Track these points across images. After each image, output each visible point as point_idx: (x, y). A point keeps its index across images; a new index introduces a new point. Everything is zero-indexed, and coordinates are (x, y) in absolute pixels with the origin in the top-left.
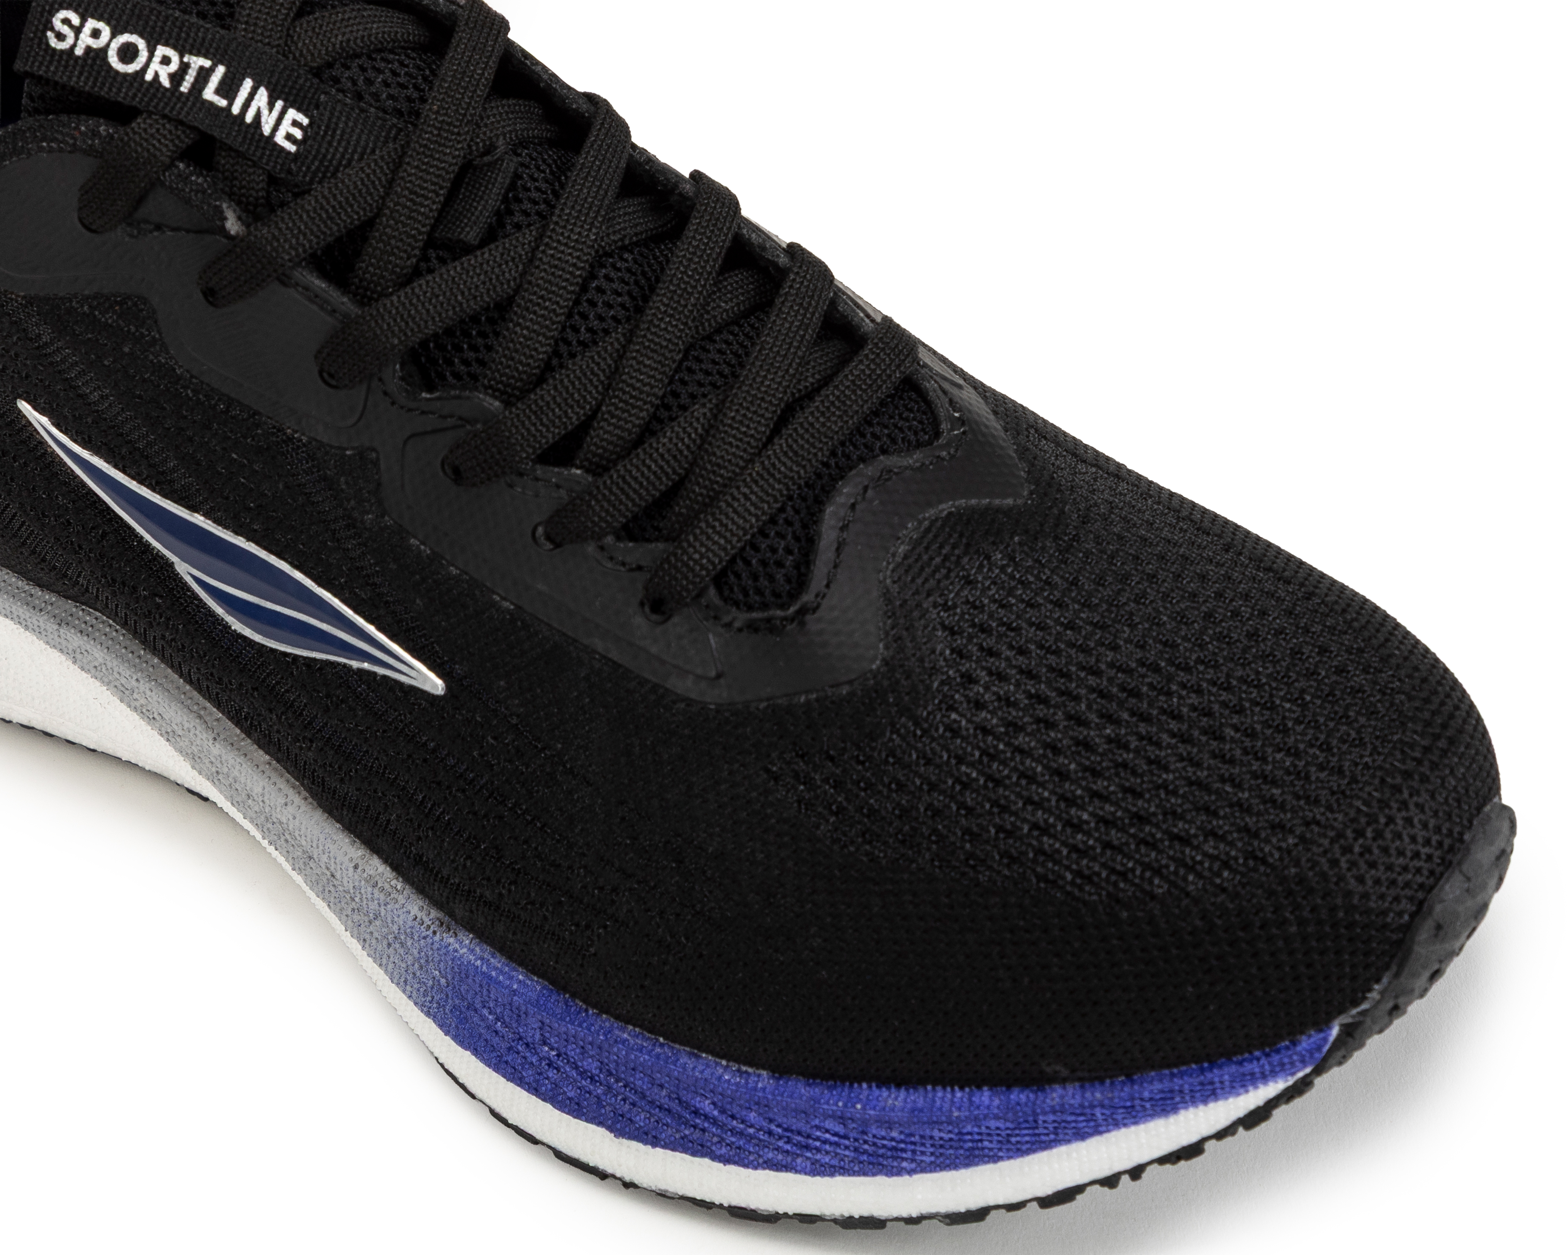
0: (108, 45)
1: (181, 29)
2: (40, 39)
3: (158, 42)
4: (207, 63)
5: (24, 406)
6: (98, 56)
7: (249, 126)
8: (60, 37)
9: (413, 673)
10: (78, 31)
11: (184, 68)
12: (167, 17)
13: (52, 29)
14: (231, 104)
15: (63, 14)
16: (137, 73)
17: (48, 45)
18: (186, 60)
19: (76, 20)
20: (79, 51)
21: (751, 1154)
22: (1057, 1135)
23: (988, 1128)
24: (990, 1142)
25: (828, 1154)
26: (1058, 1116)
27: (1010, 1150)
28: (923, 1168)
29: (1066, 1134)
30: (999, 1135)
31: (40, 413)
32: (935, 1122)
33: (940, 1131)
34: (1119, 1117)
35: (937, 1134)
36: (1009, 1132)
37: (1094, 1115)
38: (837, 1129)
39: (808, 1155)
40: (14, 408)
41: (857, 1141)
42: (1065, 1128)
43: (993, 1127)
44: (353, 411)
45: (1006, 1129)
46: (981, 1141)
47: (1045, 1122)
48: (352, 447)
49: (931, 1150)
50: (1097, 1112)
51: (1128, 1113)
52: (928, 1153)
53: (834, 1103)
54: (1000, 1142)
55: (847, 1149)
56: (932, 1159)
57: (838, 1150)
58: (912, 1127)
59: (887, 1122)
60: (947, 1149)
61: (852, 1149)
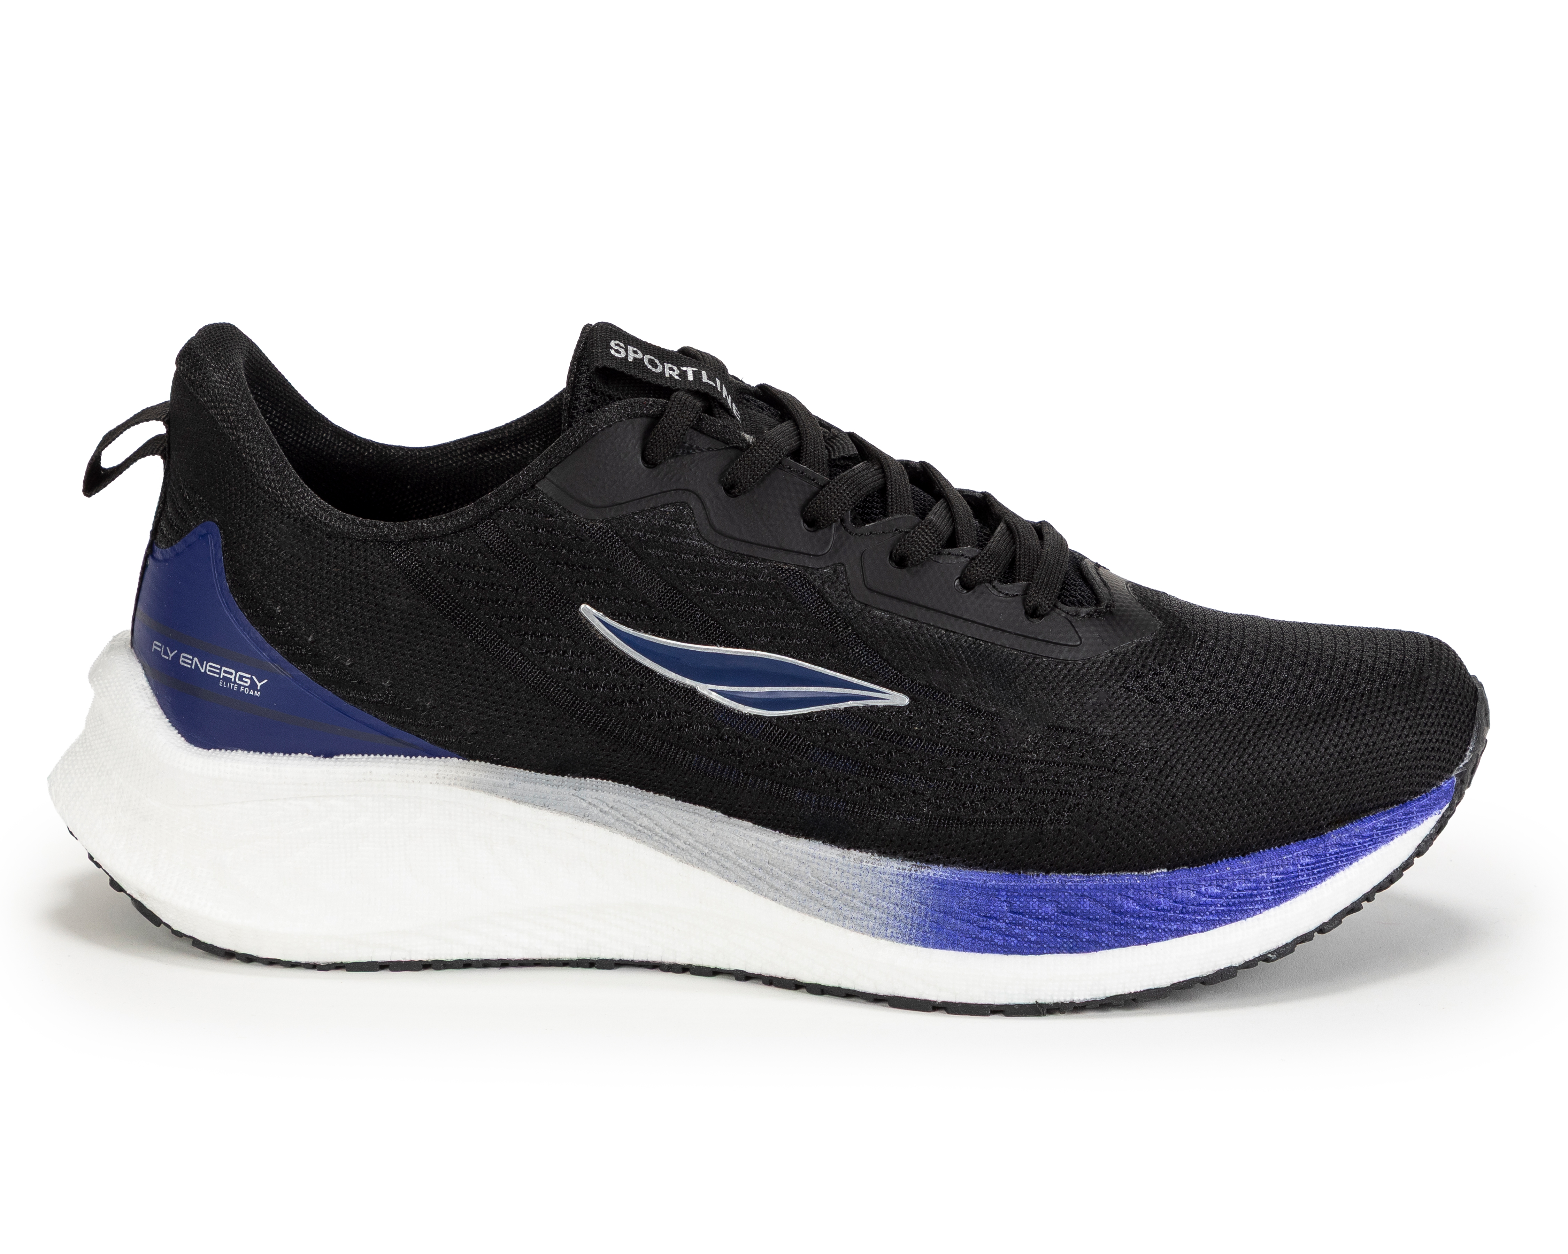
4: (697, 370)
5: (585, 610)
9: (885, 697)
14: (717, 386)
18: (683, 369)
21: (1164, 930)
22: (1337, 863)
23: (1302, 865)
24: (1303, 876)
25: (1211, 913)
26: (1337, 848)
27: (1314, 879)
28: (1267, 906)
29: (1342, 861)
30: (1308, 870)
31: (598, 610)
32: (1273, 867)
33: (1276, 874)
34: (1366, 844)
35: (1274, 877)
36: (1313, 866)
37: (1355, 845)
38: (1216, 891)
39: (1199, 917)
40: (578, 612)
41: (1227, 898)
42: (1342, 857)
43: (1304, 864)
44: (827, 543)
45: (1311, 864)
46: (1298, 876)
47: (1331, 854)
48: (828, 567)
49: (1272, 890)
50: (1356, 841)
51: (1372, 840)
52: (1270, 894)
53: (1211, 872)
54: (1308, 875)
55: (1222, 905)
56: (1273, 897)
57: (1217, 908)
58: (1260, 875)
59: (1245, 874)
60: (1281, 887)
61: (1225, 904)
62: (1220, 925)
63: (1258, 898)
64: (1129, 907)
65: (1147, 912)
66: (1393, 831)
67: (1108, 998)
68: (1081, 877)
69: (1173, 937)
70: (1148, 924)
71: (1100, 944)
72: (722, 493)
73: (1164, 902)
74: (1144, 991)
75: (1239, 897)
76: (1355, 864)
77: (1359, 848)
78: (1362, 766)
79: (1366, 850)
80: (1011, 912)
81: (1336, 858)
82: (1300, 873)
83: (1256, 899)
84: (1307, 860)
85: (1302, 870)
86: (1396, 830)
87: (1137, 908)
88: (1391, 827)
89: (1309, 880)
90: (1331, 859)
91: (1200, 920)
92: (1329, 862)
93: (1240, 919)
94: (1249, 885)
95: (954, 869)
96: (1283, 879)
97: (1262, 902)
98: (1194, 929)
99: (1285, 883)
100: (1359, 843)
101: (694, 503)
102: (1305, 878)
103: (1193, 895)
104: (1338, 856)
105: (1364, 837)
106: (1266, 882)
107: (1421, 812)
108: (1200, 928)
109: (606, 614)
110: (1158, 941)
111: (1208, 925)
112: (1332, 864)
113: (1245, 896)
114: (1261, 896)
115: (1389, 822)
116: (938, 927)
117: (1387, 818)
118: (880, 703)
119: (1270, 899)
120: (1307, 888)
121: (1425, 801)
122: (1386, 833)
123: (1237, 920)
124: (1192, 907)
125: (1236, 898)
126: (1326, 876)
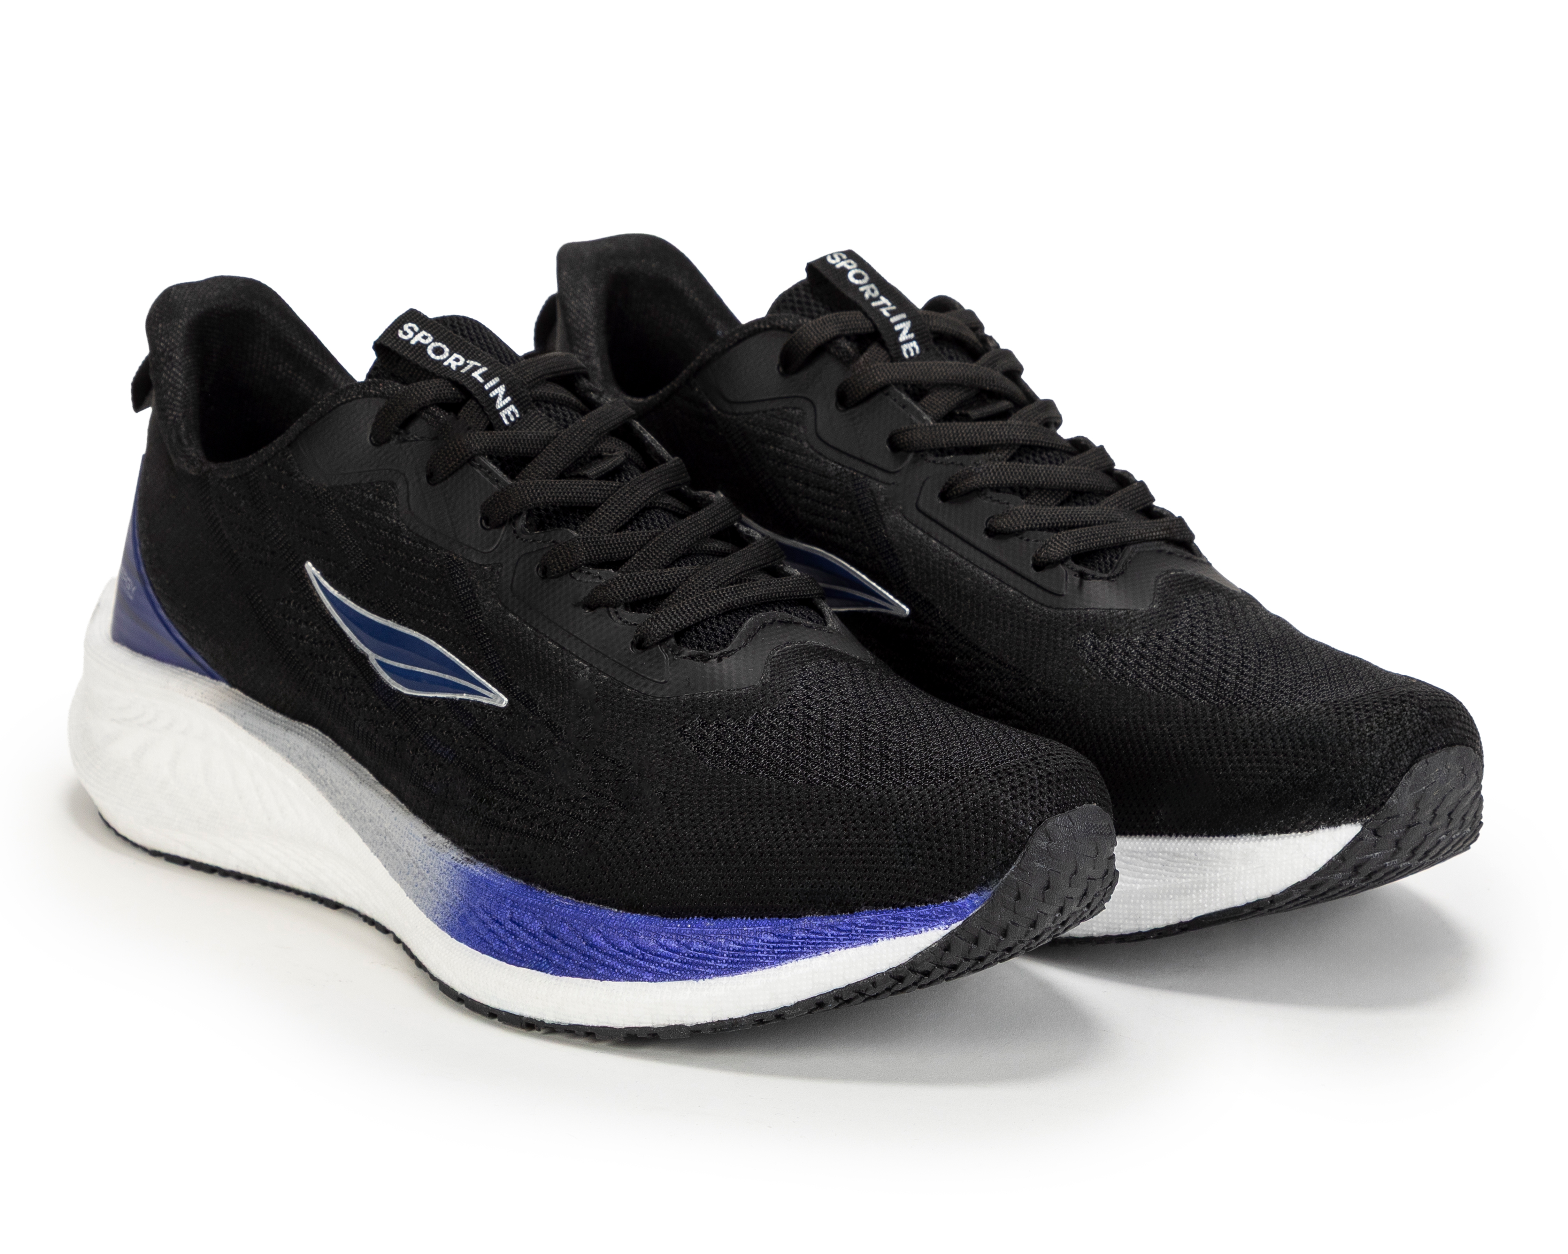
0: (430, 344)
1: (469, 350)
2: (394, 332)
3: (456, 352)
4: (479, 365)
5: (309, 566)
6: (422, 347)
7: (490, 398)
8: (405, 333)
9: (491, 695)
10: (416, 334)
11: (466, 364)
12: (464, 344)
13: (402, 329)
14: (486, 383)
15: (410, 325)
16: (440, 361)
17: (397, 335)
18: (468, 362)
19: (416, 329)
20: (413, 342)
21: (619, 970)
22: (803, 948)
23: (763, 941)
24: (762, 952)
25: (665, 966)
26: (805, 933)
27: (773, 958)
28: (719, 972)
29: (808, 948)
30: (768, 947)
31: (317, 569)
32: (732, 935)
33: (734, 943)
34: (841, 938)
35: (732, 945)
36: (775, 945)
37: (826, 935)
38: (674, 945)
39: (653, 967)
40: (304, 567)
41: (683, 954)
42: (809, 943)
43: (766, 941)
44: (494, 542)
45: (773, 943)
46: (757, 951)
47: (797, 938)
48: (489, 565)
49: (727, 958)
50: (829, 932)
51: (848, 935)
52: (724, 961)
53: (675, 925)
54: (768, 952)
55: (677, 961)
56: (726, 965)
57: (671, 962)
58: (718, 940)
59: (704, 936)
60: (736, 957)
61: (680, 960)
62: (670, 980)
63: (713, 963)
64: (596, 941)
65: (611, 950)
66: (878, 932)
67: (570, 1025)
68: (573, 902)
69: (625, 980)
70: (608, 961)
71: (565, 970)
72: (424, 479)
73: (626, 945)
74: (601, 1027)
75: (693, 957)
76: (824, 956)
77: (832, 939)
78: (848, 855)
79: (839, 944)
80: (511, 920)
81: (802, 943)
82: (759, 949)
83: (709, 963)
84: (769, 938)
85: (763, 947)
86: (882, 932)
87: (603, 943)
88: (875, 928)
89: (767, 958)
90: (797, 943)
91: (652, 970)
92: (794, 945)
93: (689, 979)
94: (705, 947)
95: (490, 870)
96: (739, 950)
97: (715, 967)
98: (645, 977)
99: (742, 954)
100: (832, 935)
101: (400, 485)
102: (765, 954)
103: (652, 943)
104: (806, 942)
105: (839, 930)
106: (723, 949)
107: (917, 921)
108: (651, 978)
109: (322, 574)
110: (611, 980)
111: (659, 977)
112: (796, 948)
113: (699, 957)
114: (716, 960)
115: (874, 922)
116: (464, 920)
117: (872, 917)
118: (485, 701)
119: (723, 967)
120: (763, 965)
121: (925, 911)
122: (868, 932)
123: (684, 979)
124: (649, 955)
125: (691, 957)
126: (787, 959)
